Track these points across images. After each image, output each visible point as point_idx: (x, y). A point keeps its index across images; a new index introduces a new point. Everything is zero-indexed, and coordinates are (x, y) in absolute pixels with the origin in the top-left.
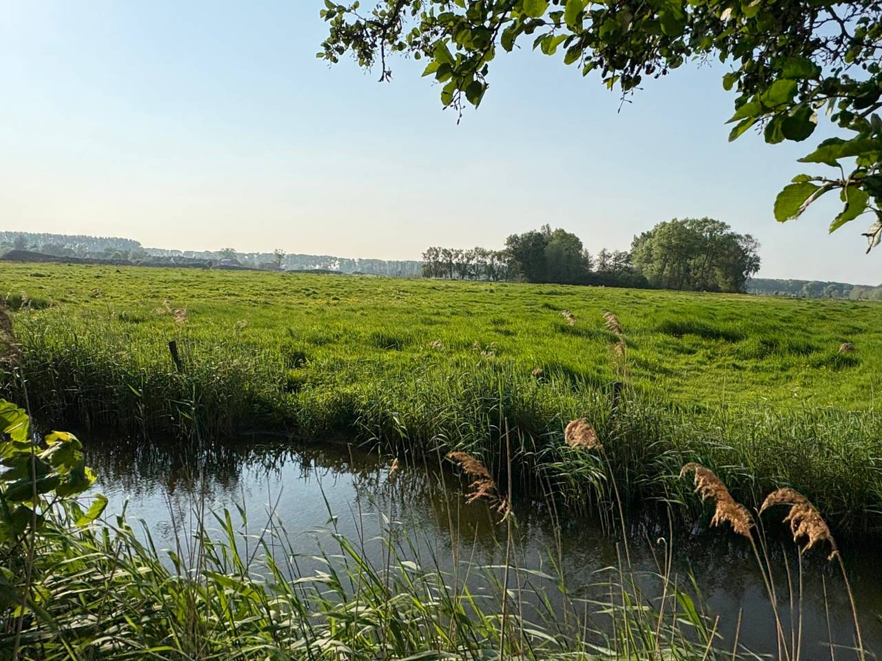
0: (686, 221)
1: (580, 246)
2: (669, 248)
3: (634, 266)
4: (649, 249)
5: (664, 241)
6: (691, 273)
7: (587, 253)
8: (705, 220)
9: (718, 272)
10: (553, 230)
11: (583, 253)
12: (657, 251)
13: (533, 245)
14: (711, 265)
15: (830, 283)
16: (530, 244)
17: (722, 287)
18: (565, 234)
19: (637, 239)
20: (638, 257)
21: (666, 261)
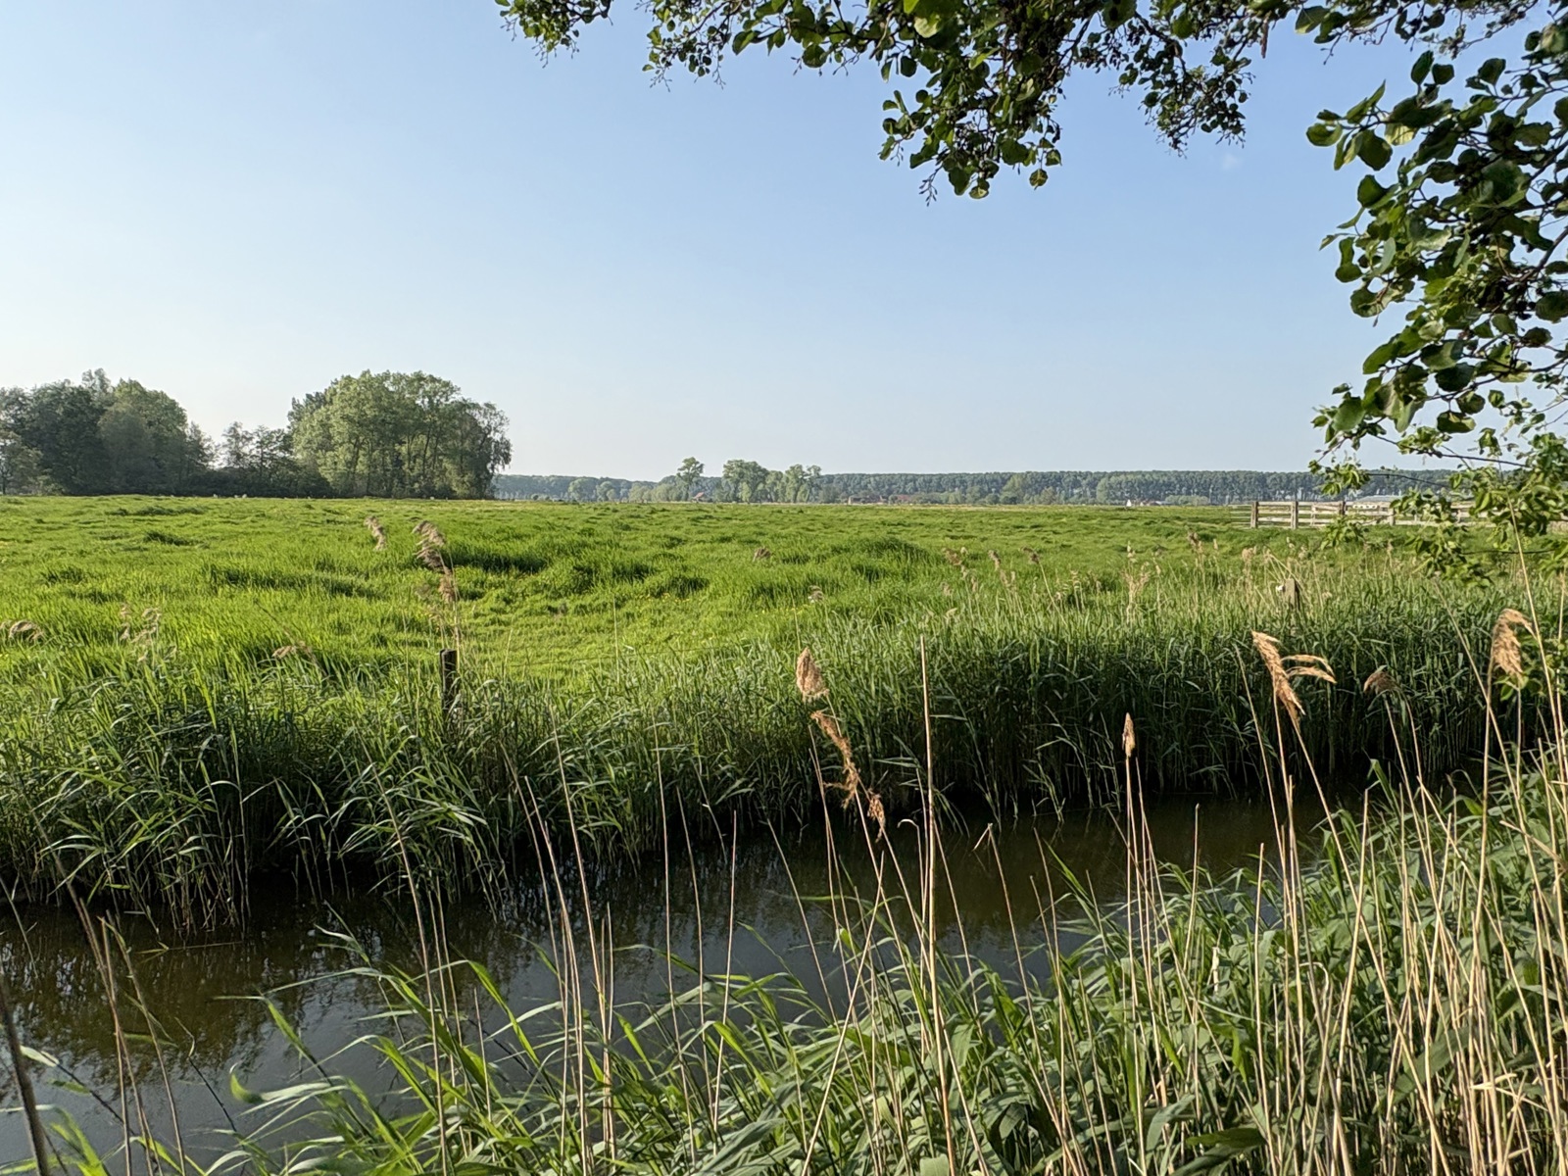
0: (387, 376)
1: (181, 418)
2: (360, 423)
3: (299, 456)
4: (325, 426)
5: (350, 411)
6: (405, 467)
7: (196, 431)
8: (419, 378)
9: (447, 464)
10: (114, 382)
11: (188, 432)
12: (339, 429)
13: (68, 413)
14: (436, 454)
15: (603, 480)
16: (60, 411)
17: (459, 491)
18: (143, 392)
19: (299, 406)
20: (304, 440)
21: (358, 446)
